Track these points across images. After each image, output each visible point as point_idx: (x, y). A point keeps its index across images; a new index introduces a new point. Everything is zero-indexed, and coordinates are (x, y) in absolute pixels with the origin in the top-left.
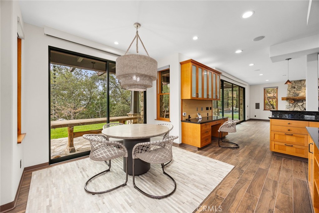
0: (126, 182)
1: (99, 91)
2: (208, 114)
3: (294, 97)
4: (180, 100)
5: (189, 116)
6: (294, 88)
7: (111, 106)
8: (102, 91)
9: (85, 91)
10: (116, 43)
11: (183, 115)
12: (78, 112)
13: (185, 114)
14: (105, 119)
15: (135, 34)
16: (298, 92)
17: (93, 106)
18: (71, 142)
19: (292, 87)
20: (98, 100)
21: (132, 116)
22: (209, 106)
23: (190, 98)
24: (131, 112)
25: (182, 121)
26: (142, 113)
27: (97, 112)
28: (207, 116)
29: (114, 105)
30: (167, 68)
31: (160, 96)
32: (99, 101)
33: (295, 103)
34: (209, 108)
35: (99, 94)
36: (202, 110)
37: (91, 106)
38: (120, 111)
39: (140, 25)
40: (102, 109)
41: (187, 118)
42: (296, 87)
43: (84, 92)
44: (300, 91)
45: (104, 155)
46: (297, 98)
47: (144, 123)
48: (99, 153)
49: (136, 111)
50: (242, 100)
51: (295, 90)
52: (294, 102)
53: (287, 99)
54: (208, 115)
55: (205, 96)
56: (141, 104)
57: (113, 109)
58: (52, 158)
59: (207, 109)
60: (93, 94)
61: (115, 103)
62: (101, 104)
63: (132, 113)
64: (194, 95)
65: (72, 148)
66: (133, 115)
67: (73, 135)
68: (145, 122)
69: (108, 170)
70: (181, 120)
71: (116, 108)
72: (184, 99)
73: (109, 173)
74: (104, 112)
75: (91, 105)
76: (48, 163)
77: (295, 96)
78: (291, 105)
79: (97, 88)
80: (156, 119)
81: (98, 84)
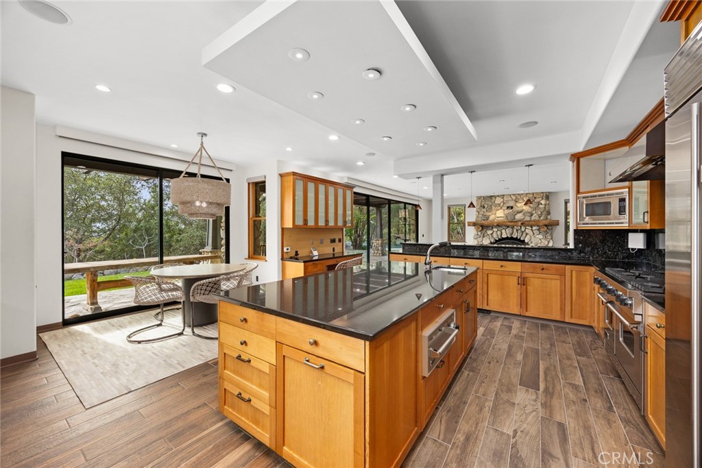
0: (183, 330)
1: (142, 201)
2: (334, 249)
3: (483, 222)
4: (280, 229)
5: (297, 252)
6: (484, 207)
7: (171, 237)
8: (149, 201)
9: (106, 201)
10: (174, 146)
11: (285, 250)
12: (91, 249)
13: (288, 249)
14: (157, 259)
15: (199, 146)
16: (488, 214)
17: (126, 234)
18: (93, 296)
19: (481, 206)
20: (139, 221)
21: (210, 255)
22: (337, 237)
23: (291, 227)
24: (207, 247)
25: (282, 259)
26: (223, 249)
27: (138, 249)
28: (332, 252)
29: (181, 232)
30: (263, 179)
31: (254, 221)
32: (142, 224)
33: (484, 231)
34: (337, 240)
35: (142, 209)
36: (322, 243)
37: (123, 235)
38: (193, 245)
39: (205, 135)
40: (149, 241)
41: (293, 254)
42: (486, 206)
43: (103, 203)
44: (490, 212)
45: (154, 297)
46: (485, 223)
47: (226, 263)
48: (147, 296)
49: (216, 246)
50: (413, 224)
51: (485, 210)
52: (482, 230)
53: (474, 224)
54: (334, 251)
55: (322, 223)
56: (223, 234)
57: (177, 241)
58: (66, 317)
59: (333, 241)
60: (127, 206)
61: (183, 227)
62: (147, 230)
63: (209, 248)
64: (300, 222)
65: (96, 306)
66: (211, 252)
67: (96, 287)
68: (228, 261)
69: (160, 325)
70: (280, 258)
71: (184, 239)
72: (287, 227)
73: (160, 328)
74: (153, 249)
75: (120, 231)
76: (61, 324)
77: (484, 220)
78: (479, 233)
79: (136, 195)
80: (247, 257)
81: (139, 185)
